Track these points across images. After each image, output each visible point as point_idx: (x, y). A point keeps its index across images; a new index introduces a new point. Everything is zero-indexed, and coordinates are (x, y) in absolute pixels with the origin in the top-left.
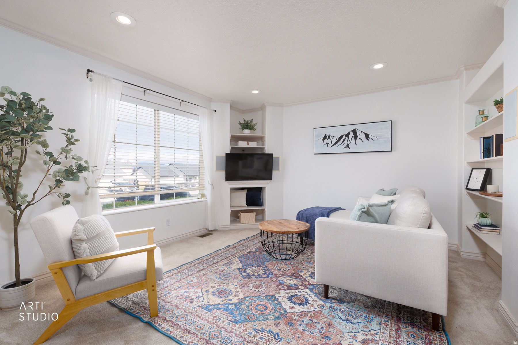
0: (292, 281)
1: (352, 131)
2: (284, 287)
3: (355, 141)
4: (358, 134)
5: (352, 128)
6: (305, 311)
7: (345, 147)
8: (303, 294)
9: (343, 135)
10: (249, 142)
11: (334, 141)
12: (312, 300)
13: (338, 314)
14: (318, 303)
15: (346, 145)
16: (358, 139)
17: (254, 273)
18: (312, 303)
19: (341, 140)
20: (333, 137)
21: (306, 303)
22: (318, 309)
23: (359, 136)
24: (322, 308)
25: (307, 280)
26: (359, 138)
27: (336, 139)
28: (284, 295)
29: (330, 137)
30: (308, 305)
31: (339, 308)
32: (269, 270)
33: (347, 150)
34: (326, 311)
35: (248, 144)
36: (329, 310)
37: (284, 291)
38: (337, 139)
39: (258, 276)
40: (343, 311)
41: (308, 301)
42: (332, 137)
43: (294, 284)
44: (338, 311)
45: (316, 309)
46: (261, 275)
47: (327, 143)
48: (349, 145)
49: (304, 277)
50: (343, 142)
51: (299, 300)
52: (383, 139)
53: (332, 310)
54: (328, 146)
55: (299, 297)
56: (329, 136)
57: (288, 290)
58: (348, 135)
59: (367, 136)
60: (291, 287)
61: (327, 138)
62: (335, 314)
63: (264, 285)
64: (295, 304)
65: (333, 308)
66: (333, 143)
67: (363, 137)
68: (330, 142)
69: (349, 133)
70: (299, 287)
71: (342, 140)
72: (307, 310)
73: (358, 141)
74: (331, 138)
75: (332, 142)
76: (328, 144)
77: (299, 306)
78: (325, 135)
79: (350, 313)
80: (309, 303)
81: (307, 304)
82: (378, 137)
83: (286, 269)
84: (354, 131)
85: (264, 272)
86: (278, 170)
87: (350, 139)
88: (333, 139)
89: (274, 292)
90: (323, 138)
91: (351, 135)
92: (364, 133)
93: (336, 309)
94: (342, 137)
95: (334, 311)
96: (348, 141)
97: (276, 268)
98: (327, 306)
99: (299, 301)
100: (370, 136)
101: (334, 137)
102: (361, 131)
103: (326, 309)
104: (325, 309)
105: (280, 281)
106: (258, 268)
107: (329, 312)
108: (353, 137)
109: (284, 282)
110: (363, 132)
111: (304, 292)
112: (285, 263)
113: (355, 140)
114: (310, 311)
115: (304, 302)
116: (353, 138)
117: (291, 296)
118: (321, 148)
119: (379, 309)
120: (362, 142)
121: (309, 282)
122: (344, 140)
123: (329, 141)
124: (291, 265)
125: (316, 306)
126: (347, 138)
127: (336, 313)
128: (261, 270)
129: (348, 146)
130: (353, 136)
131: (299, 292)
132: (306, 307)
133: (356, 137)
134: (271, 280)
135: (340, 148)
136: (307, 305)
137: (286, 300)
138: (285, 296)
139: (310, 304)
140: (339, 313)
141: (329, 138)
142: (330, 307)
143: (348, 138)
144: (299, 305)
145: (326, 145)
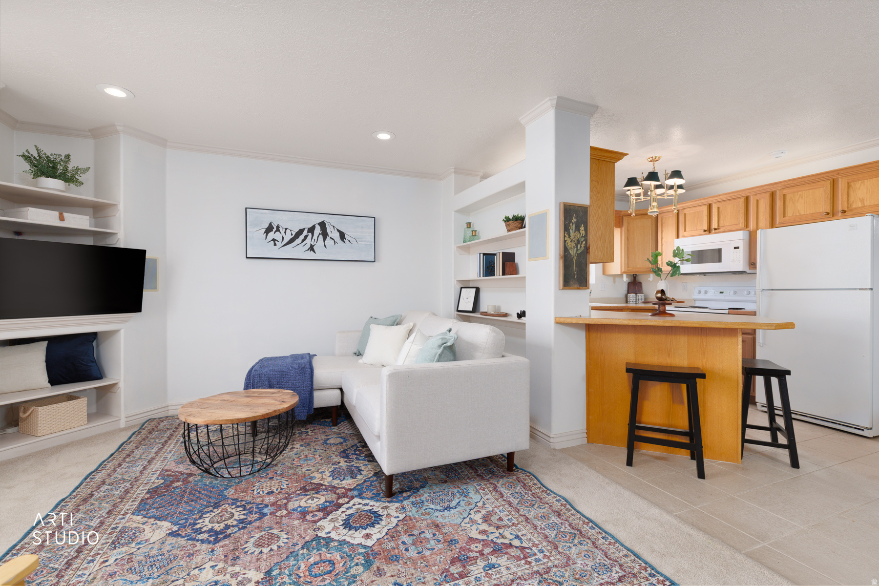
0: (315, 500)
1: (319, 224)
2: (316, 515)
3: (324, 242)
4: (328, 231)
5: (320, 219)
6: (391, 529)
7: (308, 250)
8: (358, 509)
9: (304, 229)
10: (65, 215)
11: (288, 237)
12: (382, 509)
13: (429, 507)
14: (394, 508)
15: (308, 246)
16: (328, 238)
17: (226, 523)
18: (385, 513)
19: (300, 237)
20: (286, 229)
21: (377, 517)
22: (402, 516)
23: (330, 234)
24: (404, 511)
25: (336, 485)
26: (331, 238)
27: (292, 235)
28: (332, 525)
29: (280, 229)
30: (384, 518)
31: (423, 498)
32: (250, 503)
33: (310, 255)
34: (412, 512)
35: (62, 219)
36: (414, 509)
37: (323, 520)
38: (294, 234)
39: (242, 523)
40: (431, 499)
41: (378, 513)
42: (284, 230)
43: (326, 502)
44: (426, 503)
45: (398, 517)
46: (246, 519)
47: (274, 240)
48: (314, 247)
49: (326, 483)
50: (303, 241)
51: (362, 519)
52: (364, 243)
53: (418, 506)
54: (275, 245)
55: (360, 514)
56: (278, 227)
57: (329, 515)
58: (312, 230)
59: (342, 236)
60: (327, 508)
61: (274, 230)
62: (426, 509)
63: (275, 531)
64: (365, 529)
65: (418, 503)
66: (286, 241)
67: (336, 236)
68: (280, 239)
69: (313, 228)
70: (339, 501)
71: (302, 237)
72: (391, 526)
73: (329, 241)
74: (282, 231)
75: (283, 238)
76: (276, 242)
77: (374, 527)
78: (270, 224)
79: (441, 497)
80: (382, 516)
81: (380, 517)
82: (358, 238)
83: (282, 487)
84: (323, 225)
85: (243, 510)
86: (154, 287)
87: (315, 237)
88: (285, 232)
89: (310, 532)
90: (266, 229)
91: (318, 230)
92: (338, 231)
93: (423, 502)
94: (301, 232)
95: (421, 506)
96: (313, 240)
97: (259, 493)
98: (408, 505)
99: (366, 522)
100: (346, 236)
101: (287, 231)
102: (333, 226)
103: (411, 509)
104: (408, 510)
105: (297, 510)
106: (220, 509)
107: (417, 511)
108: (320, 234)
109: (305, 507)
110: (335, 229)
111: (354, 505)
112: (266, 478)
113: (325, 239)
114: (395, 525)
115: (373, 518)
116: (321, 236)
117: (344, 521)
118: (260, 245)
119: (456, 477)
120: (335, 243)
121: (344, 487)
122: (306, 237)
123: (278, 236)
124: (282, 475)
125: (395, 514)
126: (310, 234)
127: (426, 507)
128: (233, 511)
129: (312, 248)
130: (321, 232)
131: (347, 509)
132: (383, 523)
133: (325, 234)
134: (277, 516)
135: (298, 250)
136: (381, 520)
137: (345, 531)
138: (335, 528)
139: (385, 516)
140: (429, 505)
141: (278, 230)
142: (413, 505)
143: (313, 236)
144: (371, 527)
145: (273, 242)
